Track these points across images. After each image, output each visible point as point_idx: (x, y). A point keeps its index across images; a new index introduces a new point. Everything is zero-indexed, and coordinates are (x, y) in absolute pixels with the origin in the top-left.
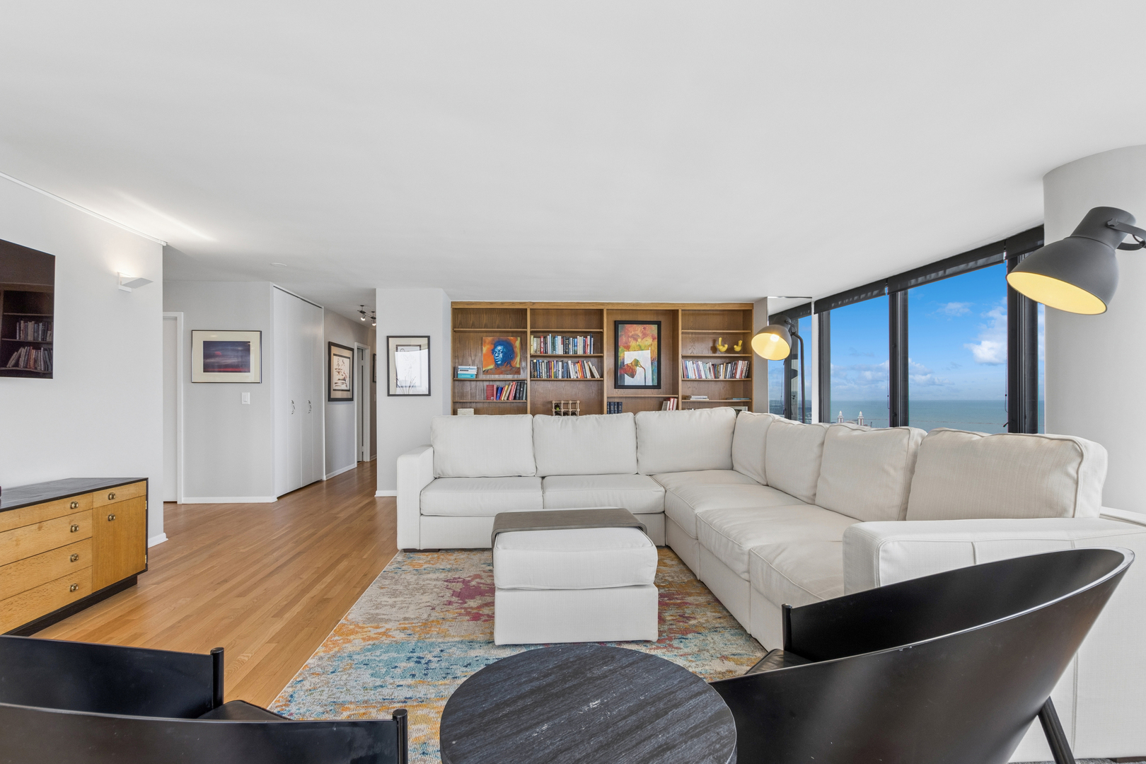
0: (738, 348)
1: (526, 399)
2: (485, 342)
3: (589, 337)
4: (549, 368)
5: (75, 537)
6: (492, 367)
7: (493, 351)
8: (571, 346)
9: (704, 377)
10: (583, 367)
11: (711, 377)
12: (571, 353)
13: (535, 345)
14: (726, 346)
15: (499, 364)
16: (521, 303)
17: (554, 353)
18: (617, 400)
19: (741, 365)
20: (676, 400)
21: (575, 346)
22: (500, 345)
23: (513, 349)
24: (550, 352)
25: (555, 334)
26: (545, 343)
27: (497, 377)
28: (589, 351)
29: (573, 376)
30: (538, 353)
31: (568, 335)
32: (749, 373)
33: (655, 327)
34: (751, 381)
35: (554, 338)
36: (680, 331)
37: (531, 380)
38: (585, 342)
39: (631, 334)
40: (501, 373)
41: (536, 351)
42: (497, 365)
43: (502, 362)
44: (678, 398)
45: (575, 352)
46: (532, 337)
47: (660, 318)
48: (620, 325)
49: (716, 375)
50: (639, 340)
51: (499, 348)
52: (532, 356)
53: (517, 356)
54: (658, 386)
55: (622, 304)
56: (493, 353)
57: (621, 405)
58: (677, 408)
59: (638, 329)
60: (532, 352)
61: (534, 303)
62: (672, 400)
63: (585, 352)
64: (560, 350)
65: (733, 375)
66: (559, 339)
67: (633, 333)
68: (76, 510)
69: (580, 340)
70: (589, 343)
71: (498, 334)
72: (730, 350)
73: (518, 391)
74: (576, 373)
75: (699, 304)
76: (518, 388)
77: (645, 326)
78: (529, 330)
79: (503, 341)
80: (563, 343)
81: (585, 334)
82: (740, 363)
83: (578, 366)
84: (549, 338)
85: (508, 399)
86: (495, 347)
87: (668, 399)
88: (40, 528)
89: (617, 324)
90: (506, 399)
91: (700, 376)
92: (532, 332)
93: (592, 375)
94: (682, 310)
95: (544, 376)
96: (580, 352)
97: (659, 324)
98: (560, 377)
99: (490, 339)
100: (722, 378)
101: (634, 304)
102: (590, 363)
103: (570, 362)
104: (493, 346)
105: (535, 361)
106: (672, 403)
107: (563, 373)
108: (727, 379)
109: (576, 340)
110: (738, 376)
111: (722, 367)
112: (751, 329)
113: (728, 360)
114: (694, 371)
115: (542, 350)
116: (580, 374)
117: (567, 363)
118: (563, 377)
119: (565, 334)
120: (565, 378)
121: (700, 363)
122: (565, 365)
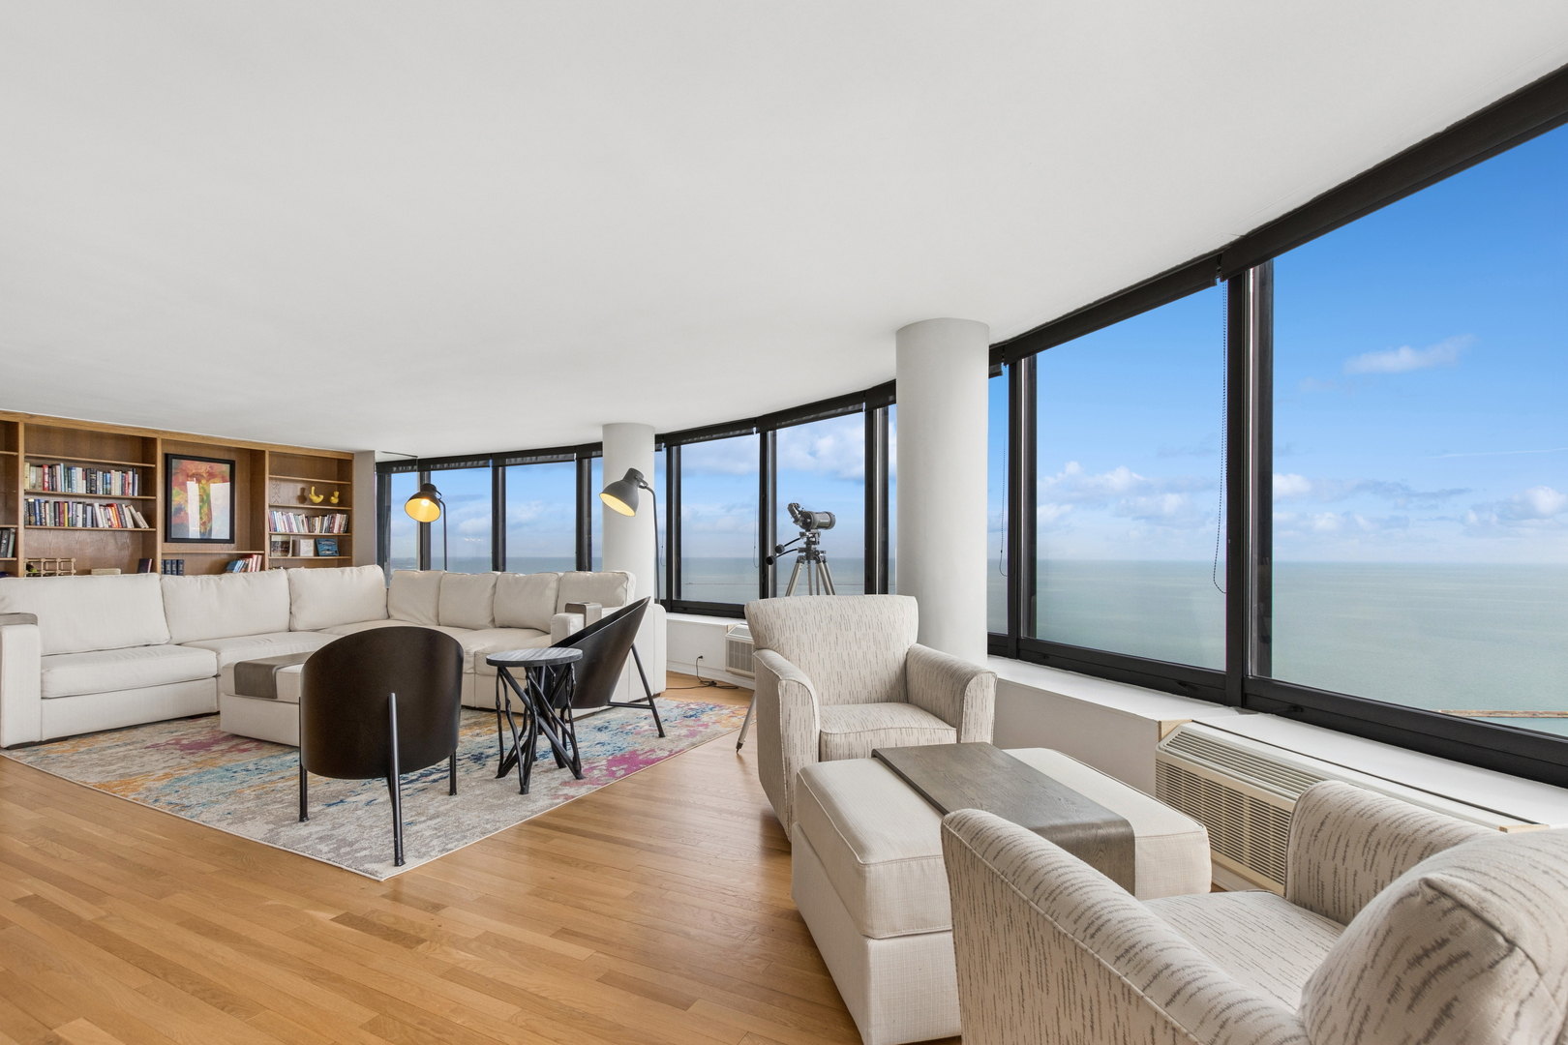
0: (334, 500)
1: (15, 554)
3: (131, 473)
4: (58, 512)
8: (99, 483)
9: (296, 531)
10: (120, 514)
11: (304, 530)
12: (100, 493)
13: (33, 477)
14: (322, 497)
16: (5, 413)
17: (68, 491)
18: (175, 558)
19: (339, 519)
20: (260, 557)
21: (106, 482)
24: (61, 487)
25: (71, 464)
26: (53, 476)
28: (133, 491)
29: (102, 523)
30: (40, 490)
31: (93, 468)
32: (348, 527)
33: (225, 467)
34: (351, 536)
35: (68, 469)
36: (267, 476)
37: (25, 528)
38: (124, 480)
39: (191, 473)
41: (34, 486)
44: (263, 555)
45: (108, 492)
46: (28, 465)
47: (232, 457)
48: (174, 460)
49: (311, 528)
50: (203, 482)
52: (27, 493)
54: (231, 540)
55: (187, 434)
57: (182, 563)
58: (262, 568)
59: (201, 467)
60: (27, 487)
61: (32, 416)
62: (255, 557)
63: (123, 492)
64: (80, 486)
65: (330, 529)
66: (78, 473)
67: (193, 471)
69: (115, 475)
70: (131, 481)
72: (326, 501)
74: (109, 520)
75: (290, 447)
77: (212, 464)
78: (21, 455)
80: (86, 477)
81: (123, 469)
82: (338, 516)
83: (111, 512)
84: (60, 470)
87: (250, 556)
89: (167, 458)
91: (291, 529)
92: (26, 457)
93: (136, 525)
94: (270, 452)
95: (49, 522)
96: (116, 491)
97: (232, 463)
98: (80, 525)
100: (317, 532)
101: (203, 438)
102: (132, 508)
103: (96, 505)
105: (31, 500)
106: (254, 561)
107: (85, 520)
108: (323, 534)
109: (108, 475)
110: (336, 531)
111: (317, 521)
112: (351, 481)
113: (323, 513)
114: (282, 522)
115: (46, 485)
116: (115, 522)
117: (92, 505)
118: (84, 525)
119: (89, 466)
120: (89, 526)
121: (291, 515)
122: (89, 509)
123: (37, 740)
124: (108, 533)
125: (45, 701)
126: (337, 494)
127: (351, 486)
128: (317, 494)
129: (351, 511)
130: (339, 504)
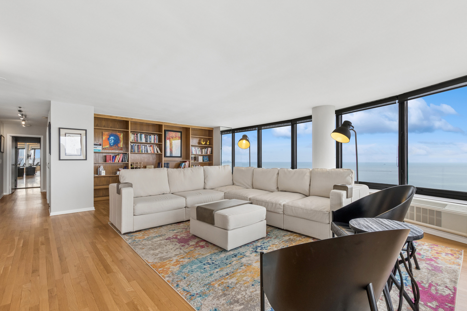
0: (208, 143)
1: (128, 161)
2: (104, 134)
3: (156, 136)
4: (138, 148)
6: (108, 146)
7: (108, 139)
8: (148, 139)
9: (198, 154)
10: (153, 148)
11: (200, 153)
12: (149, 142)
13: (132, 137)
14: (205, 142)
15: (112, 145)
16: (126, 118)
17: (141, 142)
18: (167, 162)
19: (209, 149)
20: (189, 162)
21: (150, 139)
22: (113, 136)
23: (119, 139)
24: (139, 141)
25: (141, 133)
26: (137, 137)
27: (110, 151)
28: (157, 142)
29: (149, 152)
30: (134, 141)
31: (147, 134)
32: (212, 152)
33: (179, 134)
34: (213, 155)
35: (141, 135)
36: (191, 136)
37: (131, 153)
38: (154, 138)
40: (113, 149)
41: (133, 140)
42: (110, 146)
43: (113, 144)
45: (150, 142)
46: (131, 134)
47: (181, 130)
48: (167, 132)
49: (202, 152)
51: (112, 137)
52: (131, 142)
53: (121, 142)
54: (181, 157)
56: (108, 140)
57: (169, 164)
58: (189, 167)
59: (173, 134)
61: (132, 119)
62: (187, 162)
63: (154, 142)
64: (144, 140)
65: (207, 153)
66: (143, 136)
67: (171, 135)
69: (152, 136)
70: (156, 138)
71: (111, 131)
72: (206, 144)
73: (124, 158)
74: (151, 150)
75: (197, 126)
76: (124, 156)
77: (176, 133)
78: (130, 131)
79: (114, 135)
80: (145, 137)
81: (153, 134)
83: (151, 148)
84: (139, 135)
85: (118, 162)
86: (110, 137)
87: (186, 162)
89: (165, 130)
90: (117, 161)
91: (197, 153)
92: (131, 132)
93: (157, 152)
94: (191, 128)
95: (136, 152)
96: (153, 142)
97: (181, 132)
98: (144, 152)
99: (107, 133)
100: (203, 154)
101: (174, 124)
102: (156, 146)
103: (148, 146)
104: (108, 137)
105: (132, 145)
106: (187, 163)
107: (145, 150)
108: (205, 154)
109: (151, 136)
110: (208, 153)
111: (204, 150)
112: (212, 137)
113: (205, 148)
114: (195, 151)
115: (136, 140)
116: (152, 151)
117: (146, 146)
118: (145, 152)
119: (146, 134)
120: (146, 152)
121: (197, 148)
122: (146, 147)
123: (132, 231)
124: (151, 154)
125: (135, 216)
126: (208, 141)
127: (212, 138)
128: (203, 142)
129: (213, 147)
130: (209, 145)
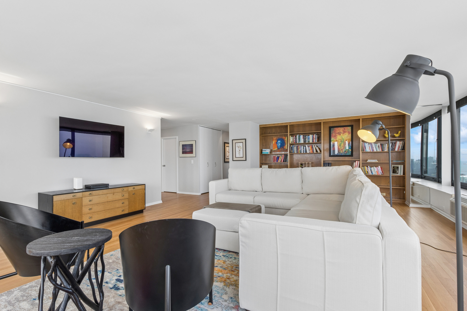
1: (288, 162)
2: (274, 139)
3: (315, 135)
4: (297, 149)
5: (123, 198)
6: (276, 149)
7: (277, 143)
8: (307, 139)
9: (375, 150)
10: (312, 148)
11: (379, 150)
12: (307, 142)
13: (292, 139)
15: (279, 148)
16: (285, 123)
17: (300, 143)
18: (328, 162)
20: (359, 162)
21: (309, 139)
22: (280, 140)
23: (284, 142)
24: (298, 142)
25: (300, 134)
26: (296, 139)
27: (278, 153)
28: (315, 141)
29: (308, 152)
30: (293, 143)
31: (305, 135)
32: (403, 148)
33: (350, 128)
34: (405, 152)
35: (299, 136)
37: (290, 154)
38: (313, 137)
39: (337, 132)
40: (280, 151)
41: (292, 142)
42: (278, 148)
43: (280, 147)
44: (360, 161)
45: (309, 142)
46: (290, 136)
47: (352, 124)
48: (332, 128)
49: (383, 149)
50: (342, 134)
51: (279, 141)
53: (286, 144)
54: (351, 155)
55: (330, 119)
56: (277, 144)
57: (331, 163)
58: (359, 166)
59: (341, 129)
60: (290, 143)
61: (291, 123)
62: (357, 162)
63: (313, 141)
64: (302, 141)
65: (393, 149)
66: (302, 136)
67: (338, 131)
68: (123, 191)
69: (311, 136)
70: (315, 138)
71: (279, 136)
73: (285, 159)
74: (309, 150)
76: (285, 157)
77: (345, 128)
78: (289, 134)
79: (280, 139)
80: (303, 138)
81: (313, 134)
82: (398, 143)
83: (310, 148)
84: (297, 136)
86: (277, 141)
87: (355, 161)
88: (113, 195)
89: (329, 127)
90: (280, 161)
91: (373, 150)
93: (317, 151)
94: (362, 119)
95: (295, 152)
96: (311, 141)
97: (352, 126)
98: (302, 152)
99: (275, 138)
100: (386, 150)
102: (315, 146)
103: (307, 146)
104: (276, 141)
105: (292, 146)
106: (356, 164)
107: (303, 150)
109: (309, 136)
110: (396, 150)
111: (387, 145)
112: (405, 125)
114: (369, 147)
115: (294, 141)
116: (311, 151)
117: (305, 146)
118: (303, 152)
120: (305, 153)
122: (304, 147)
127: (405, 127)
129: (405, 139)
